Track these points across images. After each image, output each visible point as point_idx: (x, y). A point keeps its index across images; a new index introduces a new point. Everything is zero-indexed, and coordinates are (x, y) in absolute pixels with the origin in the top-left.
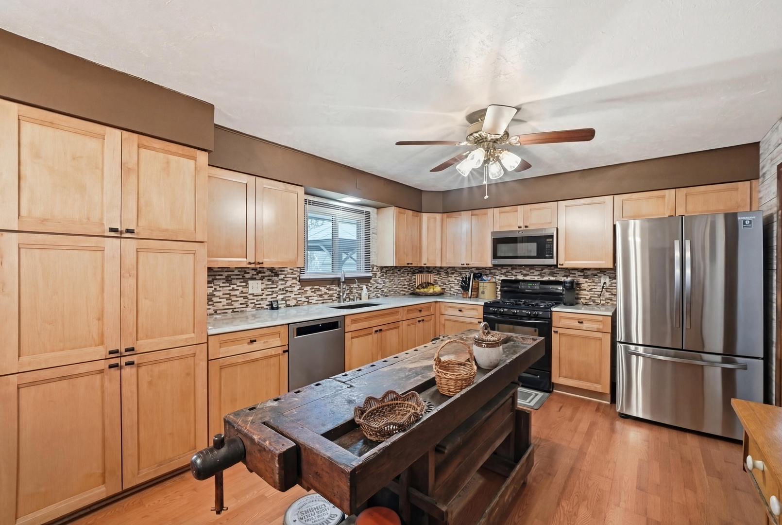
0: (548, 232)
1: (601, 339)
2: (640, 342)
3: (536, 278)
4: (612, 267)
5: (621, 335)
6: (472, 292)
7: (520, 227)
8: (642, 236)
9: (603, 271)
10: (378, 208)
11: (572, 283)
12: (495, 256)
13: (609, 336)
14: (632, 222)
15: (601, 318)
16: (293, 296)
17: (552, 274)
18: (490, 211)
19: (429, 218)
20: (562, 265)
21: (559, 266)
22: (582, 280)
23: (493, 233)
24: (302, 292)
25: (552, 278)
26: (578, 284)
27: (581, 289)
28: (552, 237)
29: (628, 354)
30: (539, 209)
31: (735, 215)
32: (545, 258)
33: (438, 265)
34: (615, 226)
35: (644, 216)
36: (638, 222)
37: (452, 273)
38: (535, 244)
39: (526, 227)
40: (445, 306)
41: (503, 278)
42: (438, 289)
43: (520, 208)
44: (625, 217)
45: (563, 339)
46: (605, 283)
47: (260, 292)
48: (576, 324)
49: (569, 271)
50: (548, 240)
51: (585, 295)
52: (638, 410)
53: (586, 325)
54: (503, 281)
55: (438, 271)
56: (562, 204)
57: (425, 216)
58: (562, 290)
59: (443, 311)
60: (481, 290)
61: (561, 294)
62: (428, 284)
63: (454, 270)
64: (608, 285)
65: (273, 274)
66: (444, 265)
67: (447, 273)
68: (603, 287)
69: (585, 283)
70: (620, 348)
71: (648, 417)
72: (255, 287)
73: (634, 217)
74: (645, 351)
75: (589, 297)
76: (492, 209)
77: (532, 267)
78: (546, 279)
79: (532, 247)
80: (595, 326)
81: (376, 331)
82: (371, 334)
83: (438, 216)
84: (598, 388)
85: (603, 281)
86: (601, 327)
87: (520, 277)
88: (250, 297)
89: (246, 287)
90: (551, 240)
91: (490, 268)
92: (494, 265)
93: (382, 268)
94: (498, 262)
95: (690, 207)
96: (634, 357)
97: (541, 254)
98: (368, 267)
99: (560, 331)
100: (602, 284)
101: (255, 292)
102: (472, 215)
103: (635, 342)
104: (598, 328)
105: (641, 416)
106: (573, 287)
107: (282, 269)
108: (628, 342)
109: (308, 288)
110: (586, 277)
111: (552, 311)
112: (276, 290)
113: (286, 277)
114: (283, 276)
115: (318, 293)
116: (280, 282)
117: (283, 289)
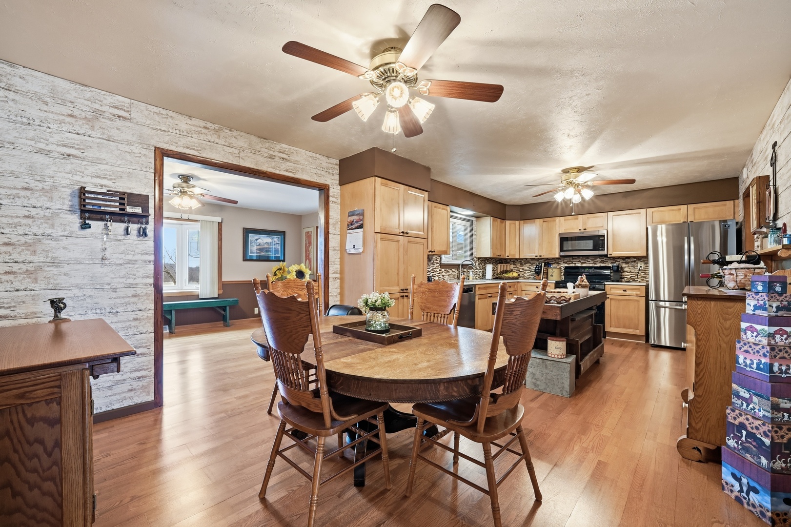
0: (601, 233)
1: (638, 301)
2: (666, 299)
3: (591, 265)
4: (645, 255)
5: (652, 296)
6: (543, 275)
7: (580, 230)
8: (667, 236)
9: (639, 258)
10: (477, 217)
11: (618, 267)
12: (562, 250)
13: (644, 299)
14: (659, 226)
15: (638, 287)
16: (437, 274)
17: (602, 262)
18: (557, 219)
19: (510, 224)
20: (611, 255)
21: (609, 256)
22: (624, 265)
23: (560, 234)
24: (441, 272)
25: (603, 265)
26: (622, 268)
27: (624, 272)
28: (604, 236)
29: (658, 308)
30: (594, 217)
31: (726, 221)
32: (599, 250)
33: (517, 257)
34: (647, 229)
35: (667, 222)
36: (664, 226)
37: (525, 263)
38: (592, 241)
39: (585, 229)
40: (525, 285)
41: (566, 265)
42: (515, 274)
43: (580, 216)
44: (655, 223)
45: (613, 302)
46: (641, 267)
48: (621, 292)
49: (615, 259)
50: (601, 238)
51: (627, 275)
52: (666, 340)
53: (628, 292)
54: (566, 268)
55: (514, 262)
56: (611, 214)
57: (508, 222)
58: (611, 273)
59: (523, 288)
60: (550, 274)
61: (610, 275)
62: (506, 272)
63: (526, 261)
64: (642, 268)
66: (522, 257)
67: (521, 264)
68: (639, 270)
69: (626, 268)
70: (652, 305)
71: (673, 345)
73: (662, 223)
74: (670, 305)
75: (630, 277)
76: (559, 218)
77: (587, 257)
78: (598, 265)
79: (590, 244)
80: (634, 293)
81: (490, 297)
82: (487, 298)
83: (517, 222)
84: (637, 332)
85: (639, 265)
86: (638, 293)
87: (579, 265)
90: (603, 238)
91: (557, 258)
92: (560, 256)
93: (479, 259)
94: (563, 254)
95: (697, 217)
96: (662, 310)
97: (595, 248)
98: (472, 257)
99: (611, 297)
100: (639, 268)
102: (544, 222)
103: (662, 299)
104: (636, 294)
105: (668, 345)
106: (618, 270)
108: (658, 299)
109: (443, 270)
110: (627, 263)
111: (605, 285)
112: (430, 270)
113: (434, 262)
114: (433, 261)
115: (448, 273)
116: (431, 265)
117: (432, 270)
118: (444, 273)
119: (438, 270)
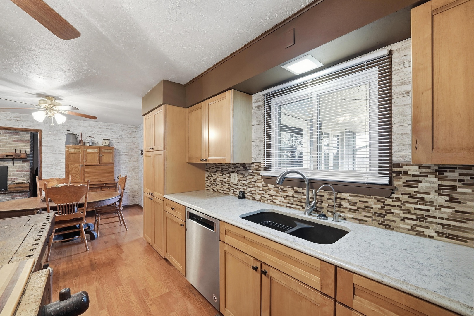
16: (258, 191)
24: (265, 189)
65: (244, 169)
72: (234, 178)
88: (232, 185)
89: (230, 177)
101: (234, 182)
107: (249, 166)
109: (271, 186)
112: (246, 183)
113: (253, 172)
114: (251, 171)
115: (283, 194)
116: (249, 177)
117: (251, 183)
118: (272, 192)
119: (260, 185)
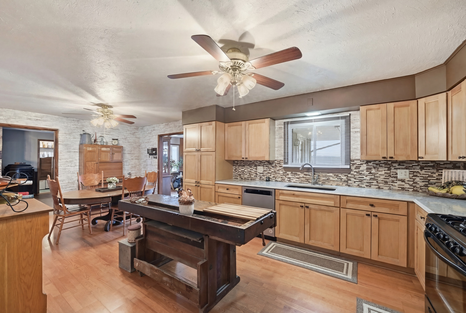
16: (279, 175)
24: (285, 174)
47: (262, 172)
65: (269, 164)
72: (260, 169)
88: (259, 174)
89: (256, 169)
98: (348, 160)
101: (260, 172)
107: (273, 162)
109: (289, 173)
112: (270, 172)
114: (274, 165)
116: (272, 168)
117: (274, 172)
119: (281, 172)
